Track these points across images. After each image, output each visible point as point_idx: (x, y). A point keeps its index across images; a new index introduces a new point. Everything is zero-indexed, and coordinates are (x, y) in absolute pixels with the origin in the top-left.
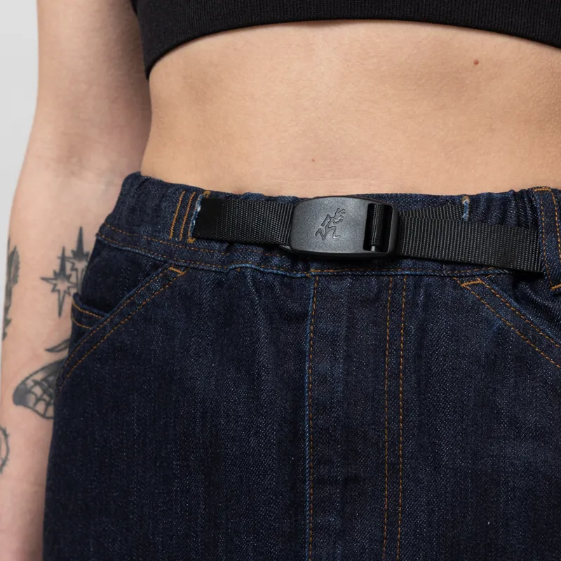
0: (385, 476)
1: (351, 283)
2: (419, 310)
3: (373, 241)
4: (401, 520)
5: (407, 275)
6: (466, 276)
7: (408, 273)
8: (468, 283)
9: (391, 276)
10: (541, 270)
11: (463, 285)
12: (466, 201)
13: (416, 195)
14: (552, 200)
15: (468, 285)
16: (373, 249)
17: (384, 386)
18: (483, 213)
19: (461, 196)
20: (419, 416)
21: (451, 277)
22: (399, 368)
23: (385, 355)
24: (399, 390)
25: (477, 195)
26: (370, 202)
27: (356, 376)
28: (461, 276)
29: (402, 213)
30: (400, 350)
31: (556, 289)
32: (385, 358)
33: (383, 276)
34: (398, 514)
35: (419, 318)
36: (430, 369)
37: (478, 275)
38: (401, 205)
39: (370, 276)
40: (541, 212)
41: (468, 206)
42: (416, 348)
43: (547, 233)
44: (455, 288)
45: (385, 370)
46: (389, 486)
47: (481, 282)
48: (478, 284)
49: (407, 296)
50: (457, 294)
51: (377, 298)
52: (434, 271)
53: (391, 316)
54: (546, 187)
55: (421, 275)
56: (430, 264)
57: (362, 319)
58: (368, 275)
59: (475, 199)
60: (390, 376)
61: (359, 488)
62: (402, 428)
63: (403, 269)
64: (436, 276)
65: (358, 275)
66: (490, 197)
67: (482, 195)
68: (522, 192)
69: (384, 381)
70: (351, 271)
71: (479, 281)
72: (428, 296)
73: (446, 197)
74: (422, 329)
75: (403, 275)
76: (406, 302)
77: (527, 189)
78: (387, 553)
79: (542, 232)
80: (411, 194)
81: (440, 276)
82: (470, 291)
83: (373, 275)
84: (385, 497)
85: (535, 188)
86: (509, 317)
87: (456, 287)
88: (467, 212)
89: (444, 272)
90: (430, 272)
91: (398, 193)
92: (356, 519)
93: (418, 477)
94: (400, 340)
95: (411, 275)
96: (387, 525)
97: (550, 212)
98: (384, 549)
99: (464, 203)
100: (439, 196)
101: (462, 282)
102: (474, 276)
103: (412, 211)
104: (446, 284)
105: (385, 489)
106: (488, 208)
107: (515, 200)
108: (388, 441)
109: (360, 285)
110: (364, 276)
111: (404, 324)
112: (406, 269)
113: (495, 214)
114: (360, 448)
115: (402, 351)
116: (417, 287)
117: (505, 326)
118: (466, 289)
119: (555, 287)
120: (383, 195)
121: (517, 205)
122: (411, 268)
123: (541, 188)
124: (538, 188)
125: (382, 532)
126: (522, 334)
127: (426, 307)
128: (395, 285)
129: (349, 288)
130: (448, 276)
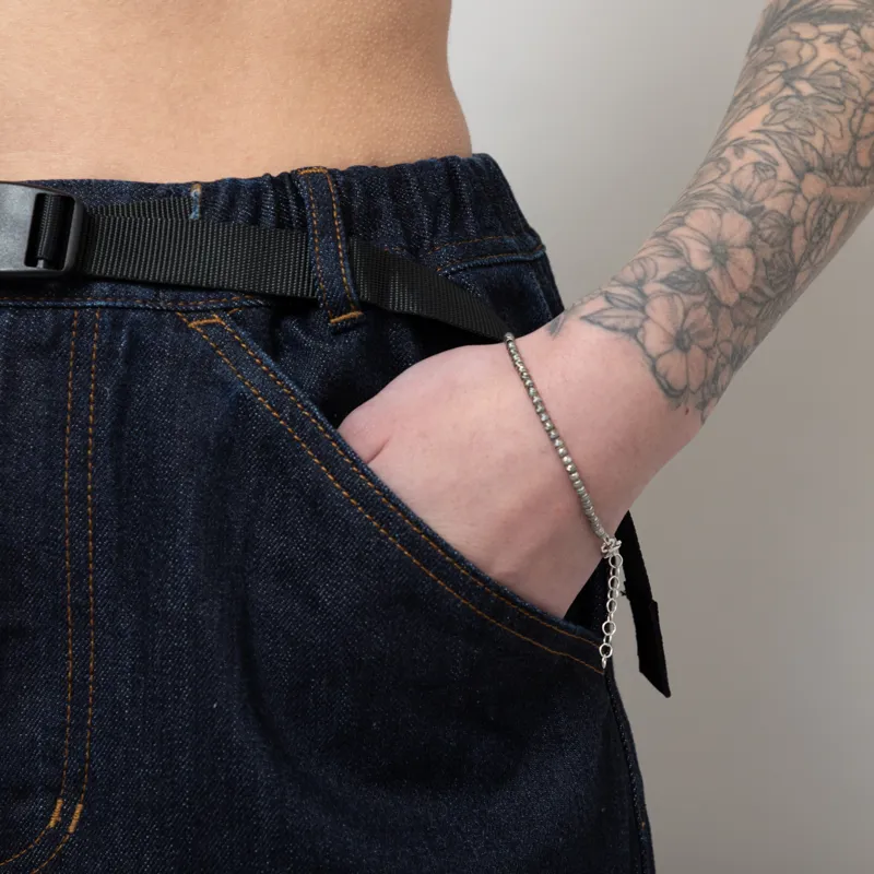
0: (67, 626)
1: (10, 319)
2: (119, 362)
3: (41, 251)
4: (93, 696)
5: (101, 306)
6: (197, 311)
7: (103, 303)
8: (198, 322)
9: (77, 308)
10: (313, 294)
11: (192, 325)
12: (196, 191)
13: (121, 183)
14: (328, 186)
15: (199, 326)
16: (41, 264)
17: (62, 483)
18: (224, 211)
19: (189, 185)
20: (118, 530)
21: (173, 312)
22: (86, 454)
23: (65, 433)
24: (86, 490)
25: (216, 183)
26: (42, 192)
27: (17, 467)
28: (189, 311)
29: (97, 211)
30: (88, 425)
31: (337, 323)
32: (64, 439)
33: (63, 308)
34: (88, 686)
35: (118, 375)
36: (136, 455)
37: (215, 310)
38: (96, 199)
39: (42, 308)
40: (310, 203)
41: (198, 201)
42: (113, 423)
43: (322, 235)
44: (177, 329)
45: (65, 457)
46: (73, 641)
47: (218, 321)
48: (214, 324)
49: (100, 339)
50: (180, 338)
51: (54, 343)
52: (144, 302)
53: (75, 371)
54: (318, 167)
55: (123, 308)
56: (138, 291)
57: (28, 376)
58: (39, 307)
59: (210, 189)
60: (72, 468)
61: (27, 646)
62: (91, 548)
63: (96, 299)
64: (149, 309)
65: (24, 307)
66: (234, 185)
67: (223, 181)
68: (283, 175)
69: (62, 474)
70: (13, 301)
71: (216, 319)
72: (134, 340)
73: (169, 185)
74: (124, 393)
75: (94, 307)
76: (98, 350)
77: (289, 171)
78: (70, 748)
79: (314, 235)
80: (113, 181)
81: (154, 309)
82: (201, 335)
83: (47, 308)
84: (68, 659)
85: (301, 170)
86: (256, 380)
87: (180, 327)
88: (197, 210)
89: (161, 304)
90: (138, 303)
91: (92, 178)
92: (23, 695)
93: (119, 626)
94: (89, 409)
95: (107, 307)
96: (72, 703)
97: (326, 205)
98: (66, 742)
99: (192, 194)
100: (157, 185)
101: (190, 320)
102: (209, 311)
103: (112, 207)
104: (164, 323)
105: (67, 645)
106: (232, 203)
107: (274, 189)
108: (72, 570)
109: (26, 323)
110: (32, 308)
111: (96, 385)
112: (99, 297)
113: (243, 211)
114: (27, 582)
115: (93, 426)
116: (116, 325)
117: (249, 394)
118: (194, 330)
119: (337, 319)
120: (68, 181)
121: (275, 197)
122: (107, 296)
123: (311, 168)
124: (306, 169)
125: (64, 715)
126: (274, 409)
127: (130, 357)
128: (82, 323)
129: (8, 326)
130: (168, 310)
